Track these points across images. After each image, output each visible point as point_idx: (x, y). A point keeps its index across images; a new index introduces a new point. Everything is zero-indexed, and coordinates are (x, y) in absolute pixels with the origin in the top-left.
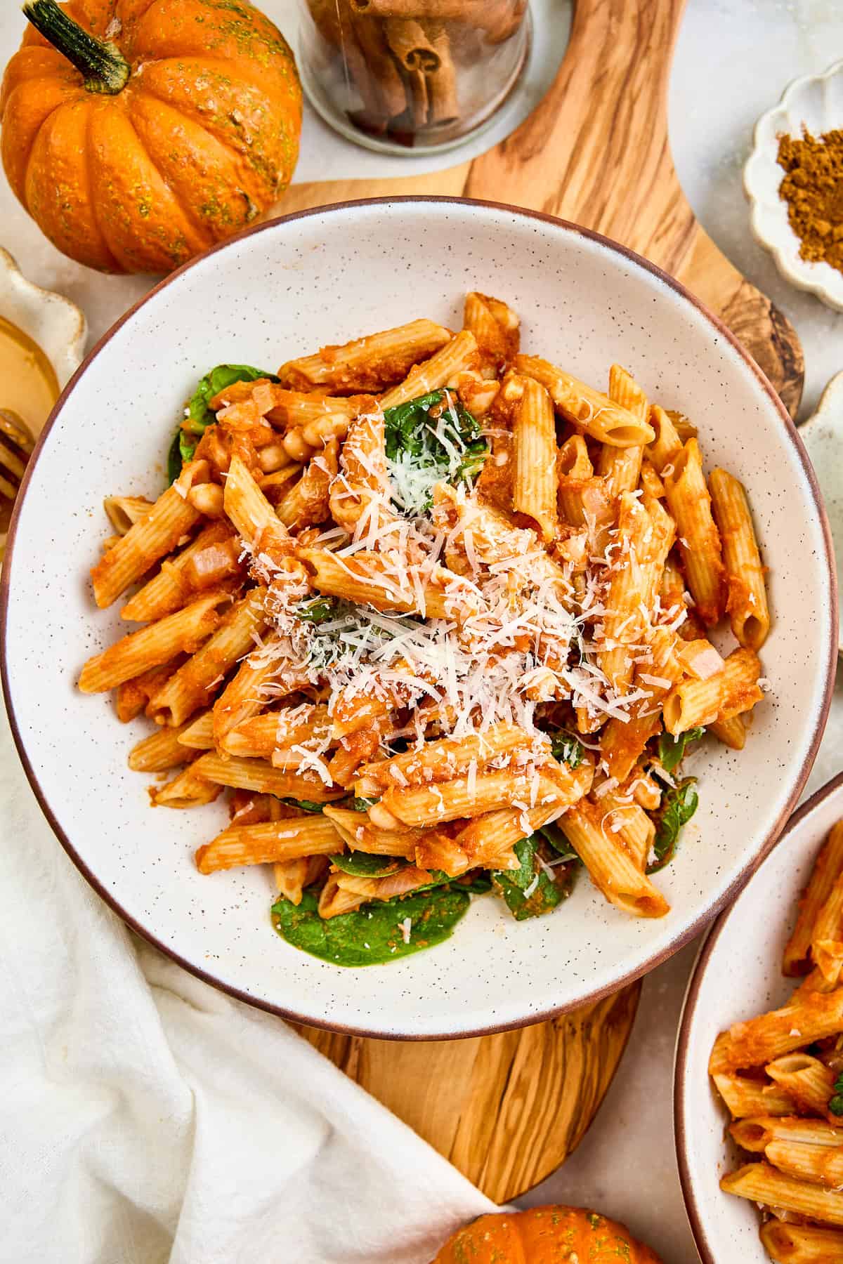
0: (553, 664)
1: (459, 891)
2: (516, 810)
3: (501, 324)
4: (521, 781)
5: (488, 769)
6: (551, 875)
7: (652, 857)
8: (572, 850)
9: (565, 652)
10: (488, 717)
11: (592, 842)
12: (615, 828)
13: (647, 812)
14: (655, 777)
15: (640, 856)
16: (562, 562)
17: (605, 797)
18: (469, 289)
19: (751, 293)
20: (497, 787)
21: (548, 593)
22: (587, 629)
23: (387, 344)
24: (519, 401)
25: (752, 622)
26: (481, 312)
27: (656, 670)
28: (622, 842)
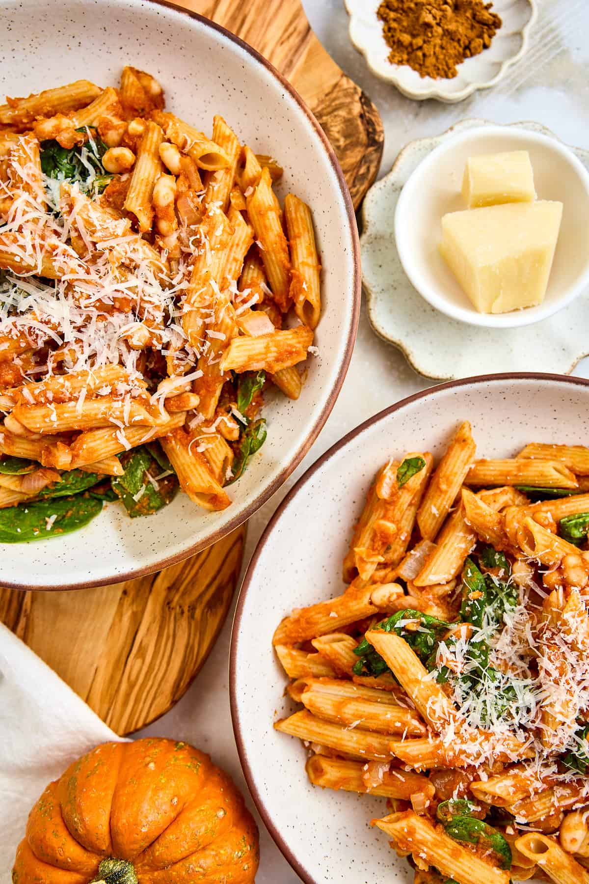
0: (150, 323)
1: (95, 498)
2: (117, 427)
3: (146, 90)
4: (117, 405)
5: (93, 395)
6: (156, 486)
7: (229, 474)
8: (172, 468)
9: (159, 316)
10: (100, 360)
11: (181, 458)
12: (200, 450)
13: (230, 443)
14: (234, 416)
15: (217, 471)
16: (160, 249)
17: (196, 429)
18: (126, 64)
19: (348, 84)
20: (99, 408)
21: (145, 270)
22: (177, 300)
23: (55, 96)
24: (140, 136)
25: (308, 305)
26: (131, 79)
27: (217, 326)
28: (204, 459)
